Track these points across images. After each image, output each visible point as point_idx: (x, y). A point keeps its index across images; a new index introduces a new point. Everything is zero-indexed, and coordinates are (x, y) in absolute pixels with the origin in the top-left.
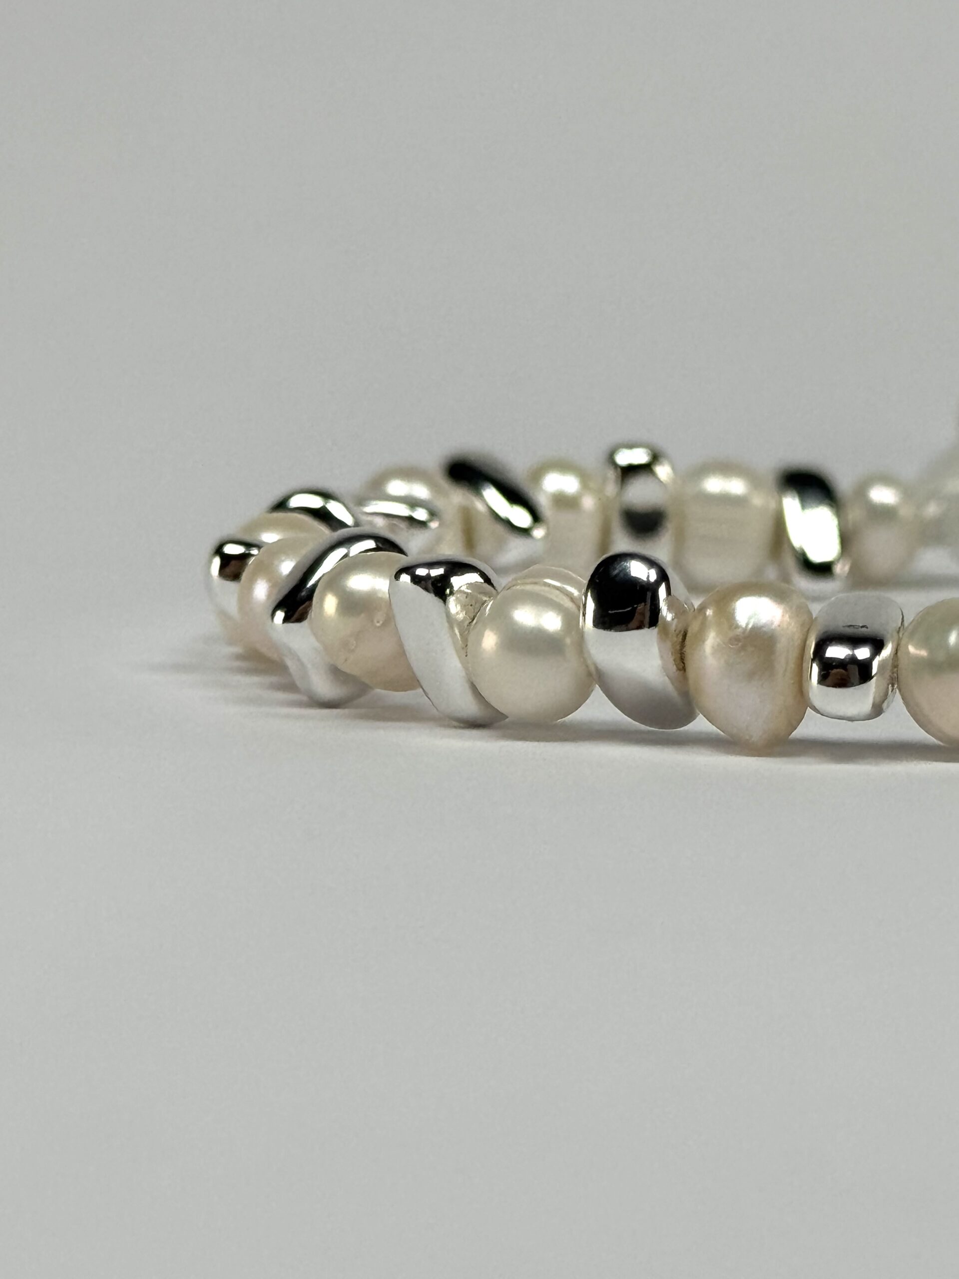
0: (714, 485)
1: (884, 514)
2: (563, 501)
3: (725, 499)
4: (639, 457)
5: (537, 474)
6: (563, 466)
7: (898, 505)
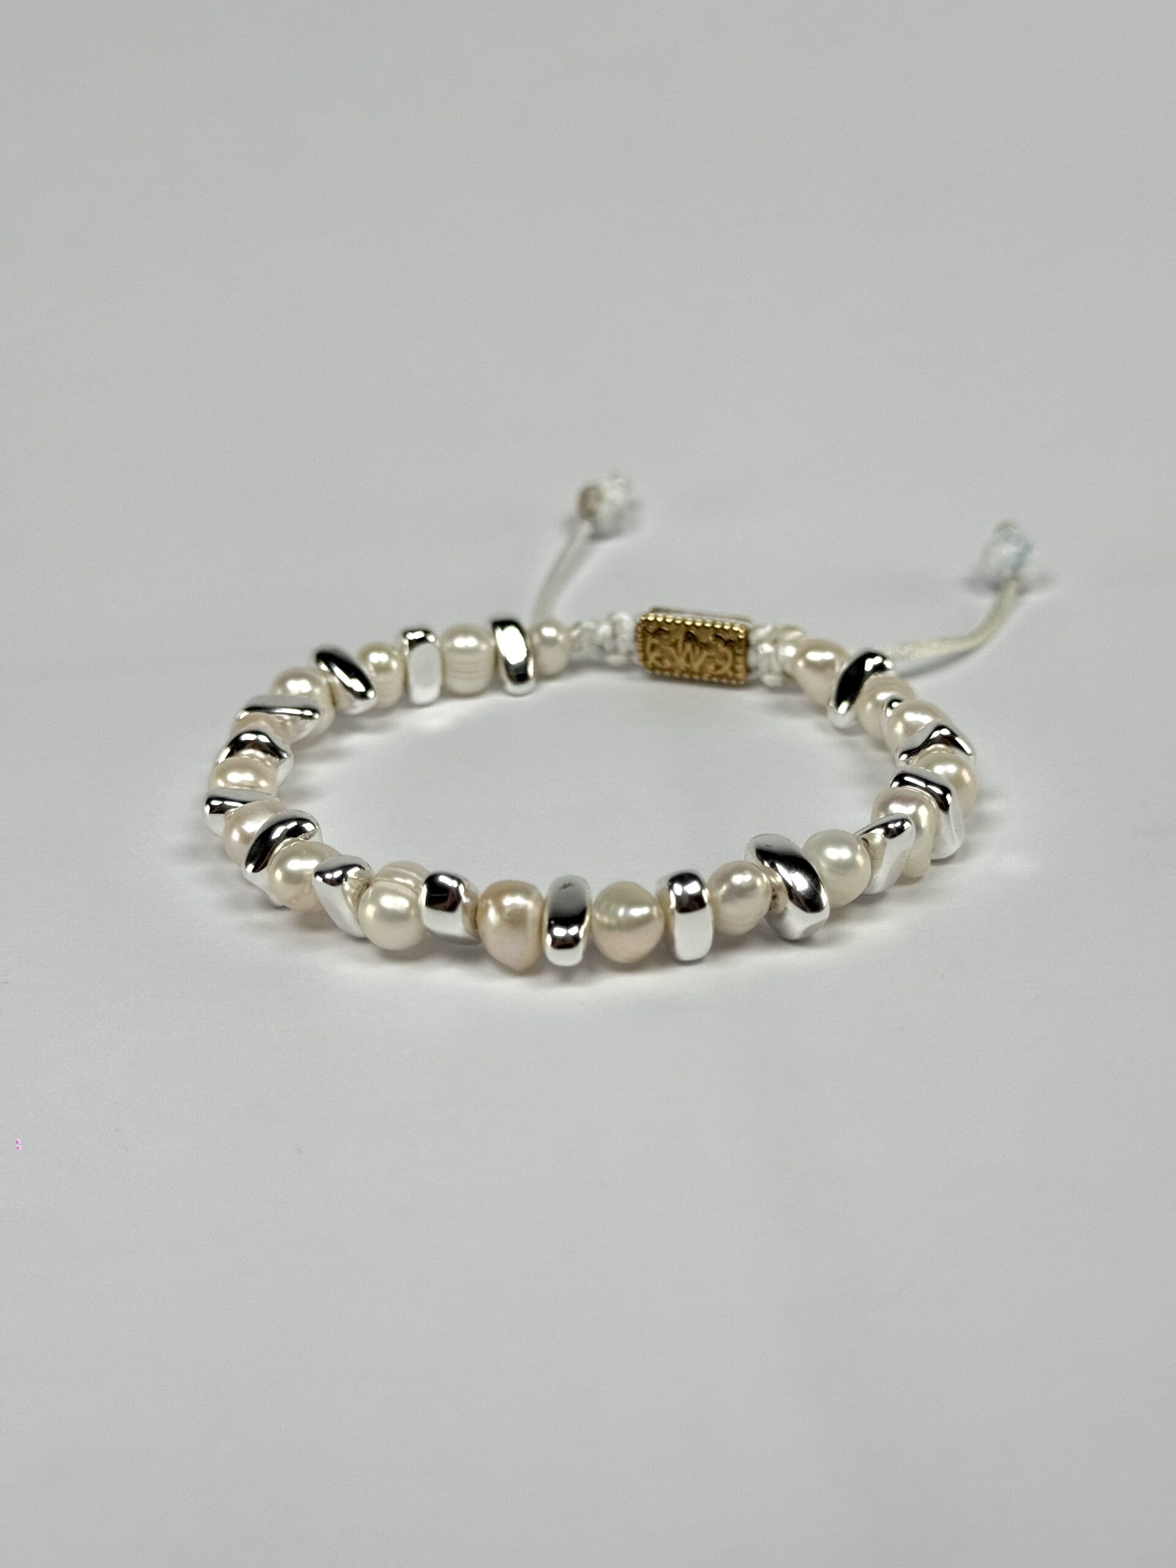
0: (461, 642)
1: (551, 642)
2: (381, 668)
3: (467, 651)
4: (419, 635)
5: (365, 655)
6: (379, 648)
7: (557, 635)
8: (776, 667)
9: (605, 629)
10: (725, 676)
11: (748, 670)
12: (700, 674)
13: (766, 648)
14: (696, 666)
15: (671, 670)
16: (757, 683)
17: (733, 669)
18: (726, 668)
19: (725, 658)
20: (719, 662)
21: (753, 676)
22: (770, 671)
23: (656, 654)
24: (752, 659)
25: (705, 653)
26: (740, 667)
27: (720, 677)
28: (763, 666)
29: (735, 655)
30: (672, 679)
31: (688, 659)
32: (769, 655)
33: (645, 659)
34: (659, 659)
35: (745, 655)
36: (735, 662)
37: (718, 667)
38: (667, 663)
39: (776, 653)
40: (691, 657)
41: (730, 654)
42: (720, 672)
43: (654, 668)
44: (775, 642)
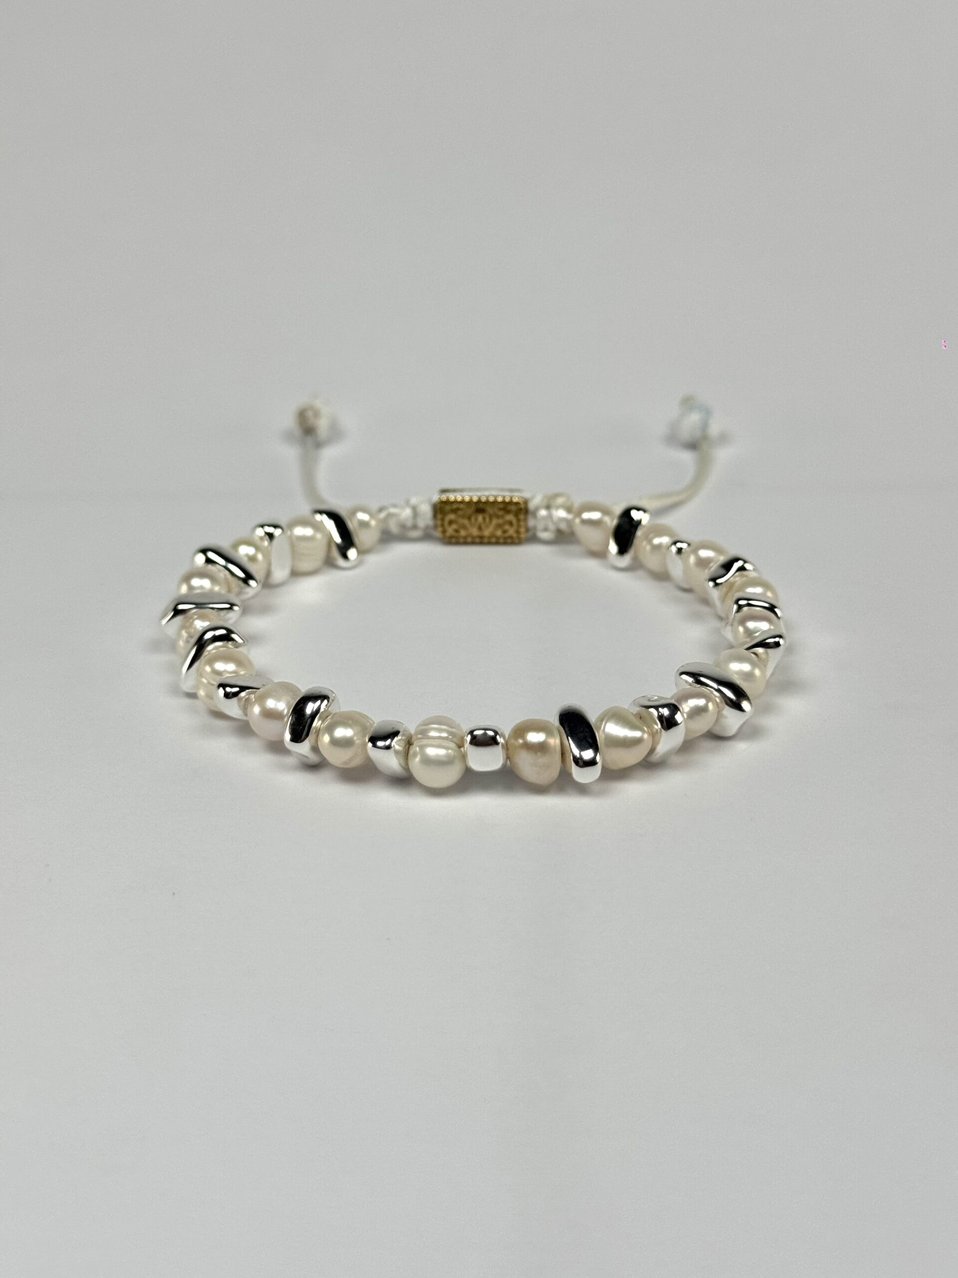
0: (300, 532)
3: (305, 539)
7: (369, 520)
8: (552, 527)
9: (407, 513)
10: (511, 537)
11: (527, 530)
12: (490, 537)
13: (543, 513)
14: (486, 533)
15: (465, 538)
16: (533, 539)
17: (518, 532)
18: (511, 532)
19: (511, 524)
20: (507, 527)
21: (530, 534)
22: (546, 529)
23: (454, 526)
24: (531, 523)
25: (495, 521)
26: (522, 530)
27: (506, 538)
28: (540, 526)
29: (518, 520)
30: (465, 543)
31: (480, 528)
32: (544, 518)
33: (444, 532)
34: (457, 531)
35: (526, 520)
36: (519, 526)
37: (505, 532)
38: (463, 533)
39: (550, 516)
40: (483, 527)
41: (514, 521)
42: (506, 535)
43: (451, 537)
44: (548, 507)
